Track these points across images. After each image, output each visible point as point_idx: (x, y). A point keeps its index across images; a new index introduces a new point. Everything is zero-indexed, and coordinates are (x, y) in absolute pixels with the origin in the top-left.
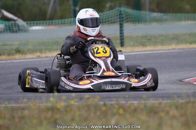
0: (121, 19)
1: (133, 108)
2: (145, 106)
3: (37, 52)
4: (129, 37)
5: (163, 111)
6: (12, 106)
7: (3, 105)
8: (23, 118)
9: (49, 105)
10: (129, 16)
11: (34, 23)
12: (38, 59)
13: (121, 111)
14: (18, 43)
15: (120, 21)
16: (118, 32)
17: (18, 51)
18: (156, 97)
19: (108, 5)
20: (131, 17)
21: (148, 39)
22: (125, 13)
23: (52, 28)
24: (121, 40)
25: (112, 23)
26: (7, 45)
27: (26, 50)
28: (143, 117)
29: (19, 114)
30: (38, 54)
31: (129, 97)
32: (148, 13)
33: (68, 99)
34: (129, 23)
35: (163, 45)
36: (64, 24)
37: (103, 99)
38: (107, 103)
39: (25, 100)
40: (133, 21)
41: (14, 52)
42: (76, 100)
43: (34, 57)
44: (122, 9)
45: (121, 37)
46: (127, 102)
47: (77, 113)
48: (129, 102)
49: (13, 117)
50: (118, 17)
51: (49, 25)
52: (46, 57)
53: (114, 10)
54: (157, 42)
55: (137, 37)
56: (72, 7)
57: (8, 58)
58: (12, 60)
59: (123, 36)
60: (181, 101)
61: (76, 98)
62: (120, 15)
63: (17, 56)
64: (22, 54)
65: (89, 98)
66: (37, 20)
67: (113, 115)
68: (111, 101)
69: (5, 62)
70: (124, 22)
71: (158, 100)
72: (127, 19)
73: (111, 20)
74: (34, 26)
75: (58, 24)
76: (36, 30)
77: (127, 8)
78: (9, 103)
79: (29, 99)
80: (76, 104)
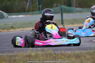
0: (62, 11)
1: (68, 55)
2: (74, 54)
3: (21, 28)
4: (65, 20)
5: (83, 56)
6: (10, 55)
7: (6, 54)
8: (15, 60)
9: (28, 54)
10: (65, 9)
11: (19, 14)
12: (22, 31)
13: (63, 57)
14: (12, 23)
15: (61, 12)
16: (60, 18)
17: (12, 28)
18: (79, 49)
19: (55, 5)
20: (66, 10)
21: (75, 21)
22: (64, 8)
23: (28, 16)
24: (62, 21)
25: (57, 13)
26: (6, 25)
27: (16, 27)
28: (73, 59)
29: (13, 58)
30: (22, 29)
31: (66, 50)
32: (74, 8)
33: (37, 51)
34: (66, 13)
36: (34, 14)
37: (53, 50)
38: (55, 52)
39: (16, 52)
40: (67, 12)
41: (10, 28)
42: (41, 51)
43: (20, 30)
44: (62, 6)
45: (62, 20)
46: (65, 52)
47: (41, 58)
48: (66, 52)
49: (11, 60)
50: (60, 10)
51: (27, 15)
52: (26, 30)
53: (58, 7)
54: (79, 22)
55: (70, 20)
56: (38, 6)
57: (7, 31)
58: (9, 32)
59: (63, 19)
60: (91, 51)
61: (41, 50)
62: (61, 9)
63: (12, 30)
64: (14, 29)
65: (47, 50)
66: (21, 12)
67: (59, 58)
68: (58, 51)
69: (6, 33)
70: (63, 13)
71: (80, 51)
72: (65, 11)
73: (57, 12)
74: (19, 15)
75: (31, 14)
76: (20, 17)
77: (65, 6)
78: (9, 53)
79: (18, 51)
80: (41, 53)
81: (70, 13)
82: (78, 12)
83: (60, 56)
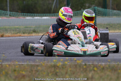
1: (102, 67)
2: (109, 66)
4: (99, 24)
5: (119, 69)
6: (31, 64)
7: (26, 63)
9: (53, 64)
13: (95, 69)
17: (34, 31)
19: (87, 5)
20: (101, 12)
21: (111, 26)
22: (98, 10)
28: (108, 73)
29: (35, 68)
31: (100, 61)
32: (111, 10)
34: (100, 16)
35: (120, 30)
37: (84, 61)
38: (86, 63)
40: (102, 15)
42: (68, 61)
44: (96, 8)
47: (69, 69)
48: (100, 63)
51: (53, 16)
54: (116, 28)
55: (105, 24)
57: (28, 35)
59: (96, 24)
62: (95, 11)
63: (34, 34)
64: (37, 33)
67: (90, 71)
68: (89, 62)
71: (117, 62)
76: (45, 19)
80: (68, 63)
81: (105, 16)
82: (115, 15)
83: (92, 68)
